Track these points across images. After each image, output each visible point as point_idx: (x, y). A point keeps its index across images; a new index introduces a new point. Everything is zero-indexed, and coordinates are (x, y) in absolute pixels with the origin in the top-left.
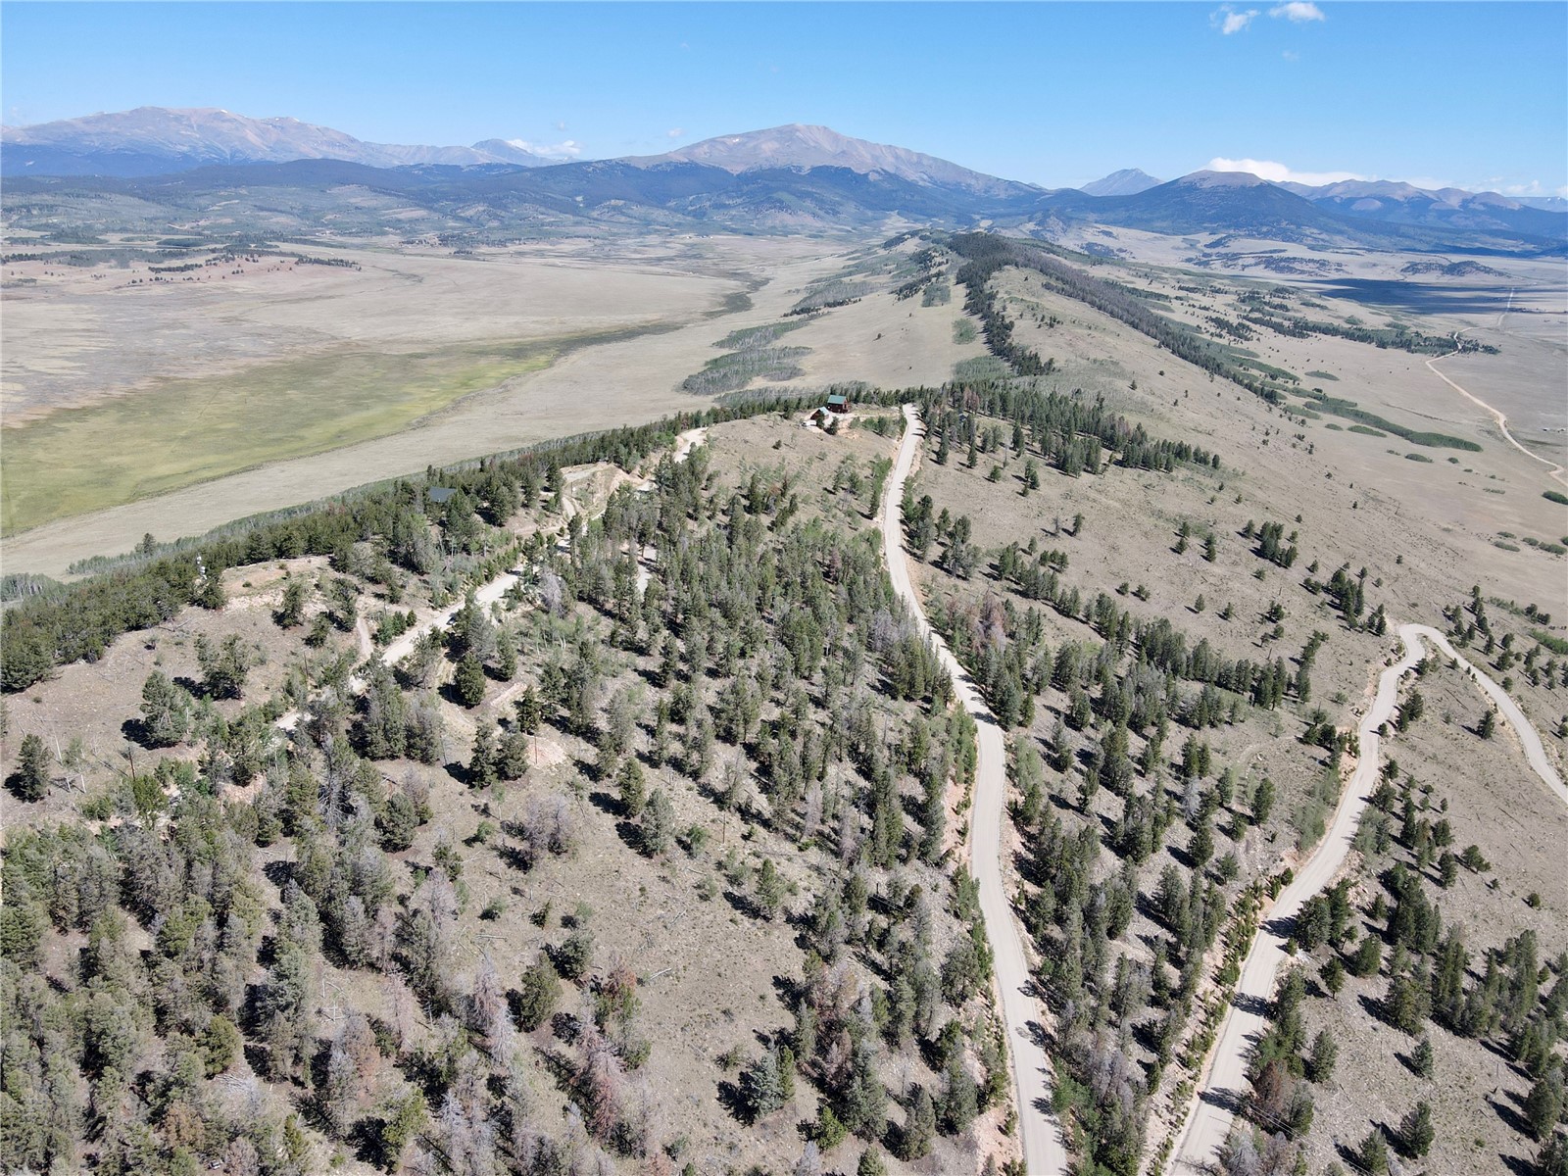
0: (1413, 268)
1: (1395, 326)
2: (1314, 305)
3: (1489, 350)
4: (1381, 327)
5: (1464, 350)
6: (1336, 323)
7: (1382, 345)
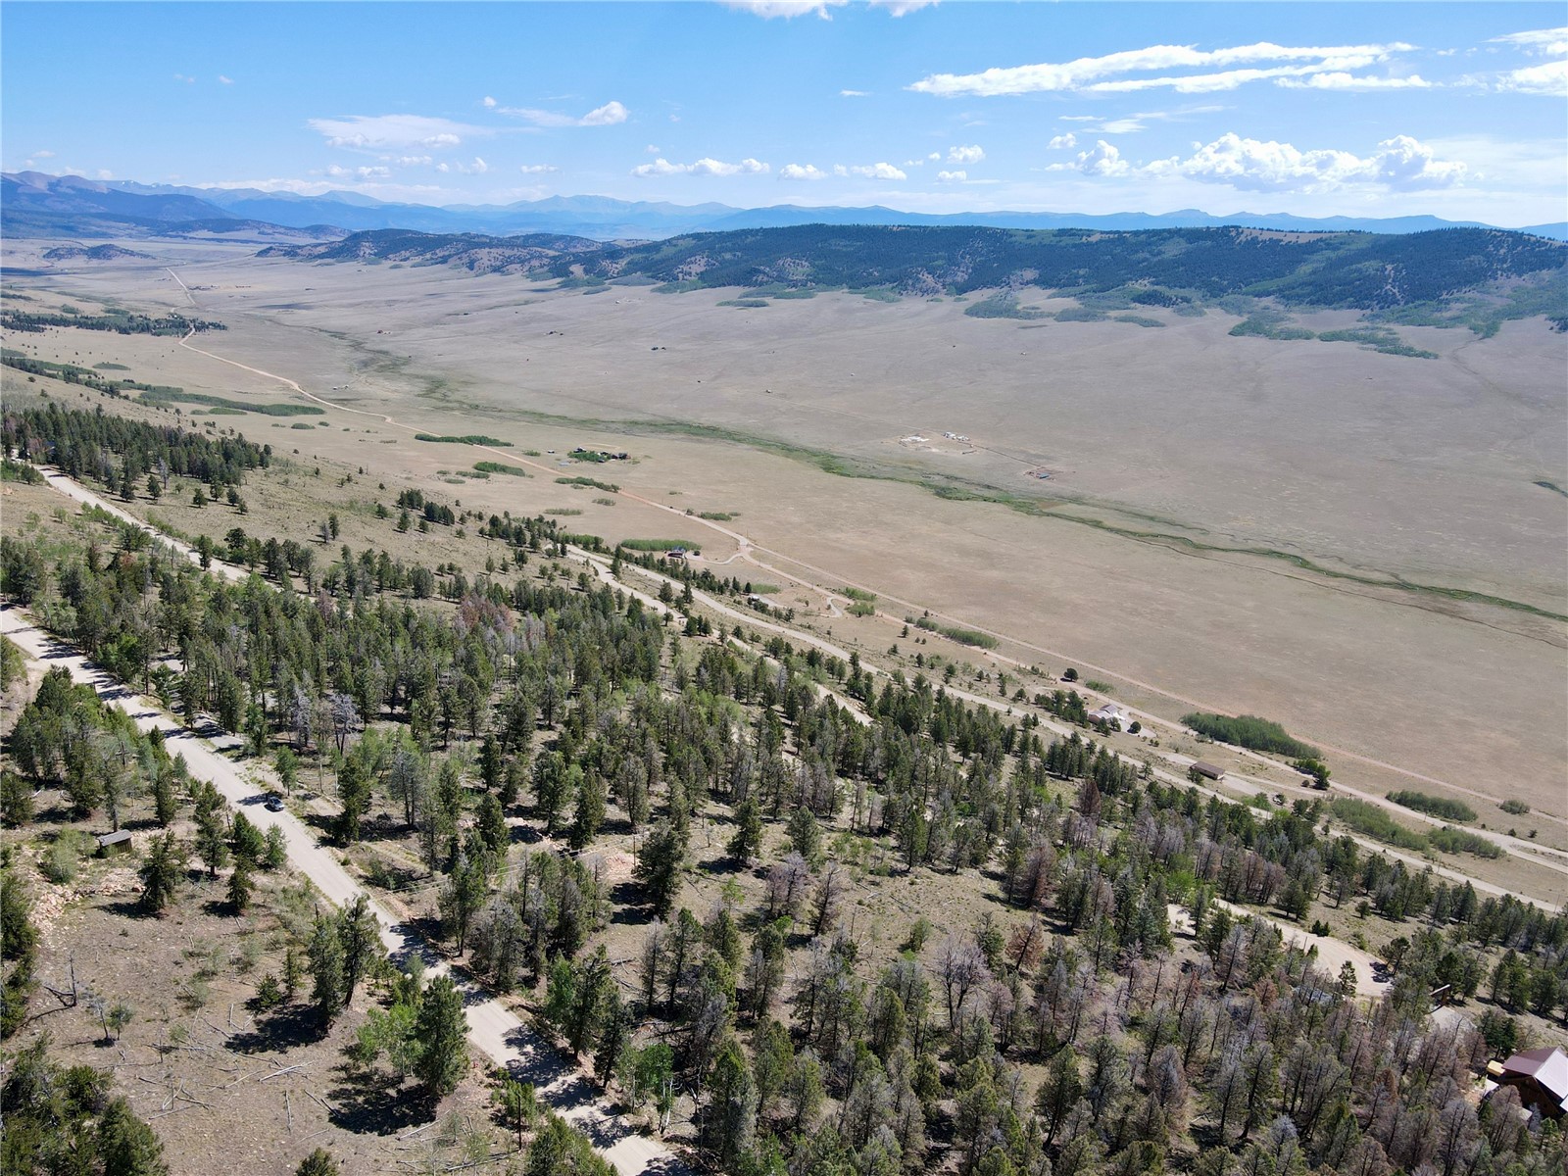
0: (53, 254)
1: (116, 312)
2: (14, 297)
3: (217, 326)
4: (103, 314)
5: (198, 329)
6: (58, 313)
7: (124, 331)
